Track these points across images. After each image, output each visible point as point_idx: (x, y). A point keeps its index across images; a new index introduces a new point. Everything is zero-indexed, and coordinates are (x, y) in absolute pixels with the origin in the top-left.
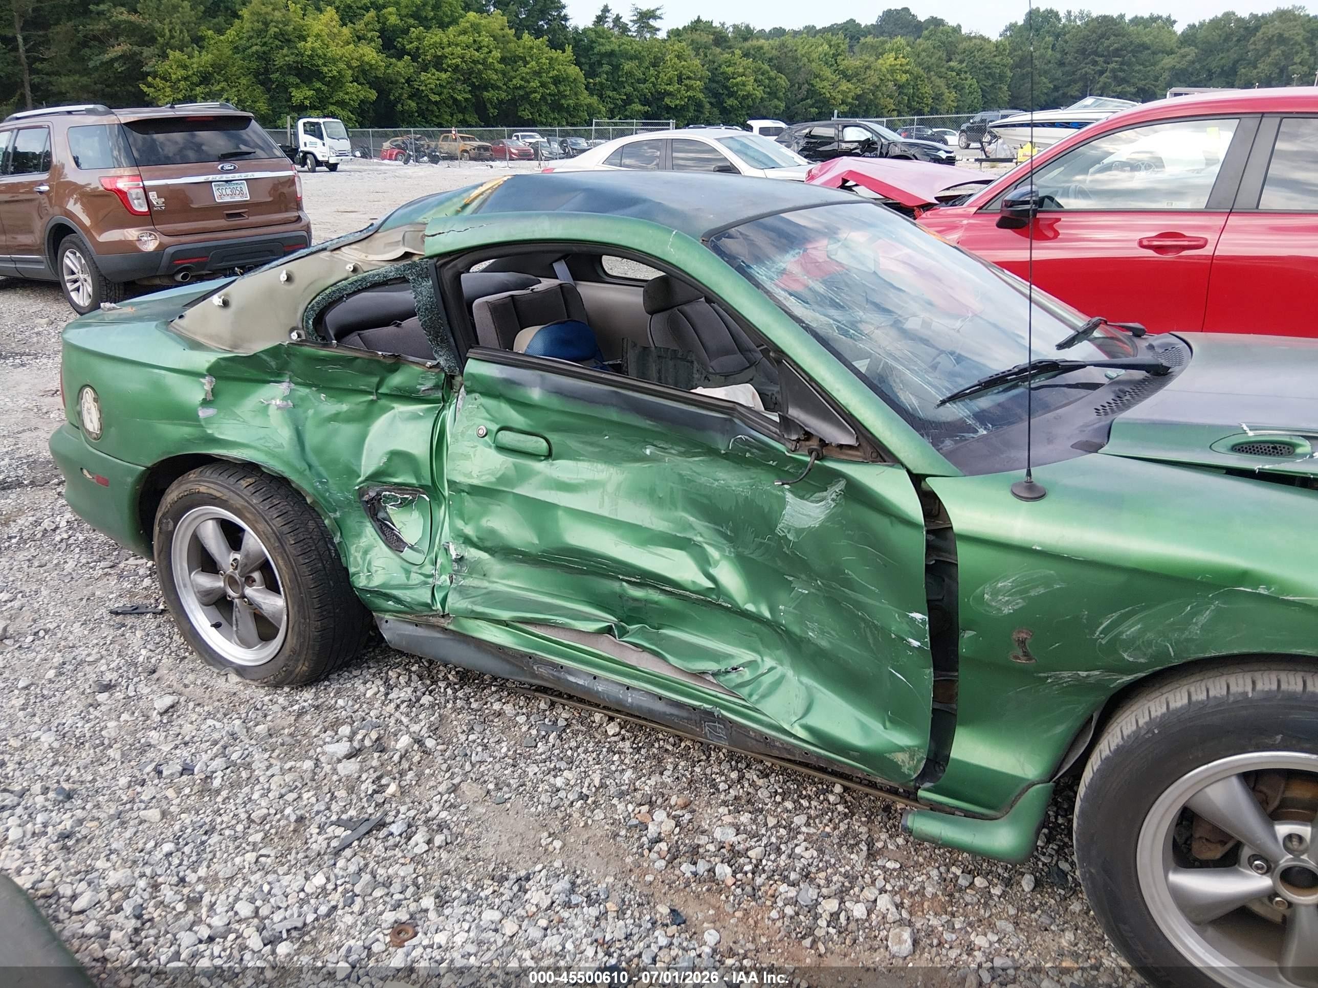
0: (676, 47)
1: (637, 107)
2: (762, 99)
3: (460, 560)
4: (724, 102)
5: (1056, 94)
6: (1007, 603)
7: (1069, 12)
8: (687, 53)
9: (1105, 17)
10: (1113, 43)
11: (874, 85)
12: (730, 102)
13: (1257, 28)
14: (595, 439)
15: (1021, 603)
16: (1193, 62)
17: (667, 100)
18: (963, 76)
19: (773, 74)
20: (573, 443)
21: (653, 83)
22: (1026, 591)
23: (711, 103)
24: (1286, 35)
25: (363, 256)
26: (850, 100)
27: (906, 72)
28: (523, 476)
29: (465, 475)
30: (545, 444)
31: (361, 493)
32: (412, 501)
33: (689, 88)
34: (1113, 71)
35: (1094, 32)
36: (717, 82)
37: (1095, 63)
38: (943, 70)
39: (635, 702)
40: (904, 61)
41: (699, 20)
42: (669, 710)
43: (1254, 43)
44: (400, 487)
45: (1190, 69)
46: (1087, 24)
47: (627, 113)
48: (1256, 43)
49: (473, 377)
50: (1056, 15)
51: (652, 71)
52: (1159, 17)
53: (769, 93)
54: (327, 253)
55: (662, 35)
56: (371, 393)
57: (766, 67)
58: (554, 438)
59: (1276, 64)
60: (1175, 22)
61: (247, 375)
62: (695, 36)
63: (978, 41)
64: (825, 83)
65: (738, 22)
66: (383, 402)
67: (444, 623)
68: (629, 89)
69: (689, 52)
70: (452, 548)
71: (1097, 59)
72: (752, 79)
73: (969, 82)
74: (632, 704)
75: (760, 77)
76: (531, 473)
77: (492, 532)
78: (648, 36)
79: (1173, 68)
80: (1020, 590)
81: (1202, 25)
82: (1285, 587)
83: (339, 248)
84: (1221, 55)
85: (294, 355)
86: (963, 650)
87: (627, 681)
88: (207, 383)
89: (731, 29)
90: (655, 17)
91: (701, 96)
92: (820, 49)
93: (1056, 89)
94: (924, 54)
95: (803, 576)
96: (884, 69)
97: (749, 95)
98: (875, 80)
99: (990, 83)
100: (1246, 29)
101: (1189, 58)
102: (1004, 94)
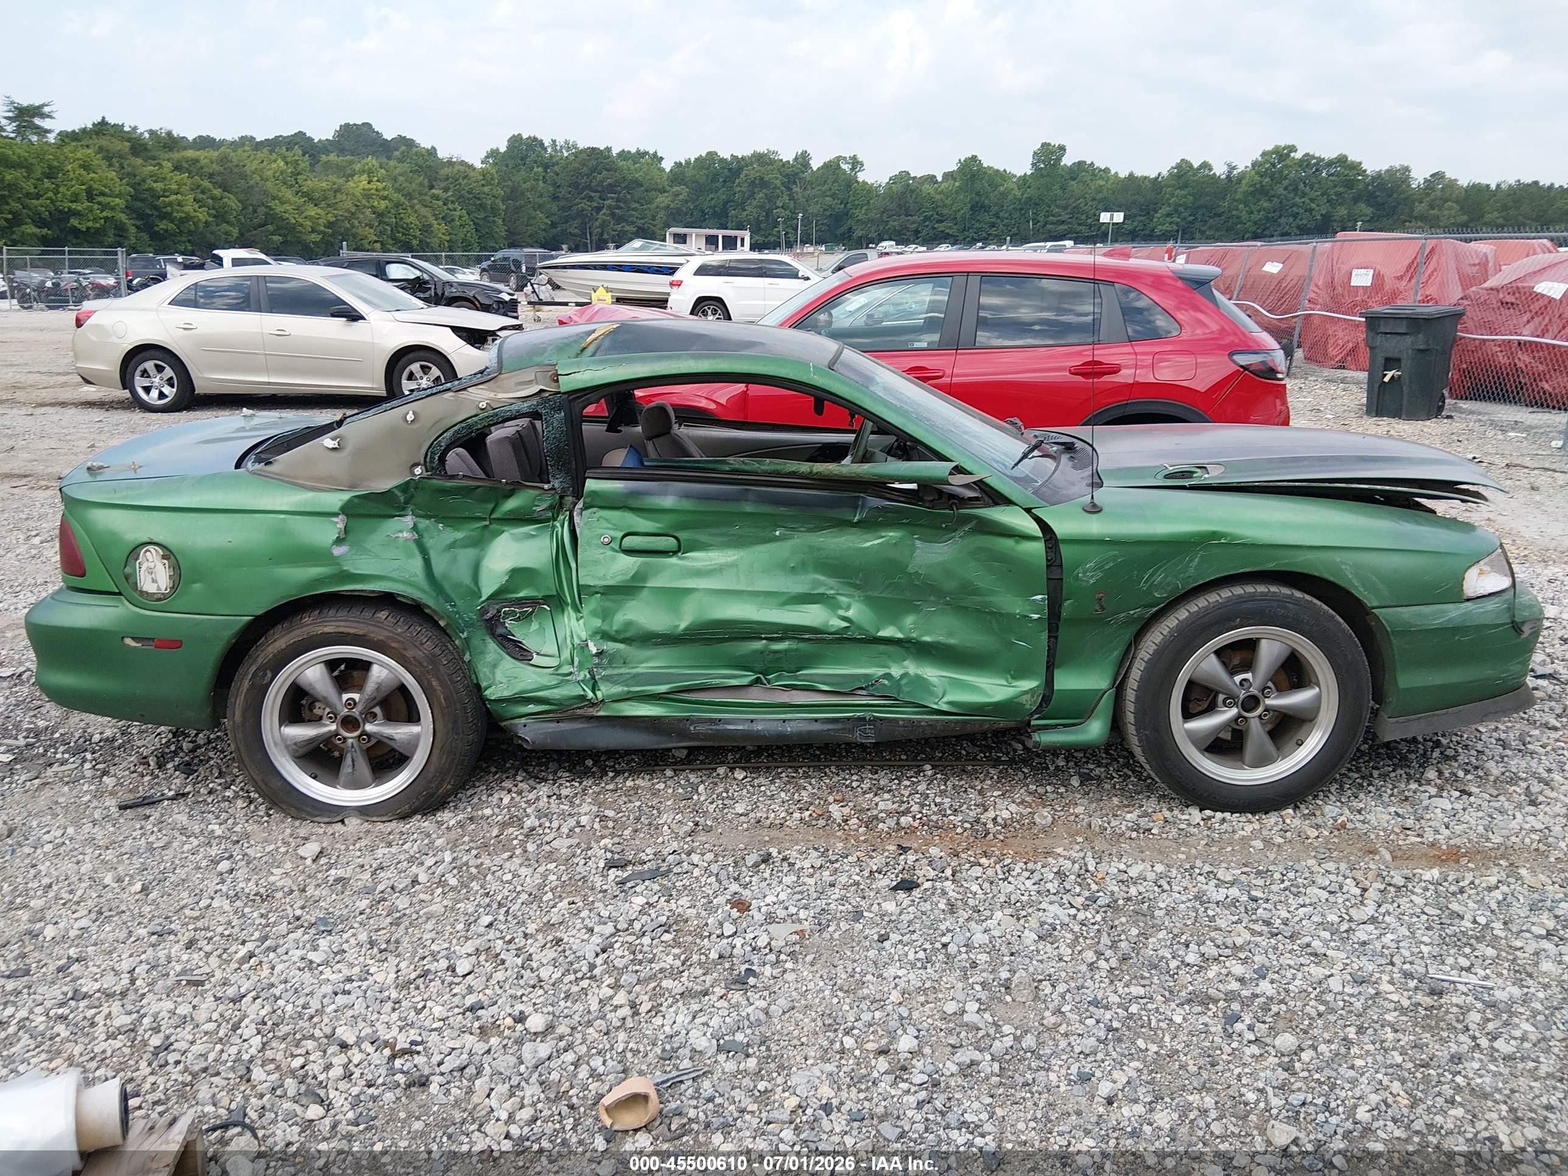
0: (79, 155)
1: (30, 229)
2: (206, 222)
3: (600, 654)
4: (153, 225)
5: (555, 231)
6: (1092, 576)
7: (554, 141)
8: (96, 162)
9: (593, 149)
10: (605, 178)
11: (348, 211)
12: (163, 225)
13: (739, 170)
14: (724, 530)
15: (1101, 574)
16: (687, 202)
17: (74, 222)
18: (450, 206)
19: (217, 192)
20: (702, 537)
21: (50, 198)
22: (1103, 566)
23: (137, 227)
24: (766, 178)
25: (492, 395)
26: (322, 228)
27: (385, 198)
28: (657, 571)
29: (599, 579)
30: (675, 541)
31: (483, 611)
32: (532, 612)
33: (104, 207)
34: (609, 207)
35: (584, 165)
36: (143, 200)
37: (591, 199)
38: (427, 198)
39: (794, 730)
40: (380, 185)
41: (103, 123)
42: (826, 727)
43: (739, 185)
44: (520, 602)
45: (684, 209)
46: (576, 155)
47: (14, 237)
48: (740, 187)
49: (594, 493)
50: (541, 143)
51: (47, 184)
52: (647, 153)
53: (215, 216)
54: (451, 394)
55: (51, 138)
56: (484, 519)
57: (206, 184)
58: (683, 535)
59: (762, 207)
60: (662, 158)
61: (375, 511)
62: (104, 142)
63: (462, 168)
64: (287, 207)
65: (155, 127)
66: (494, 526)
67: (593, 712)
68: (16, 206)
69: (97, 161)
70: (591, 644)
71: (593, 194)
72: (191, 197)
73: (458, 213)
74: (791, 732)
75: (201, 196)
76: (664, 567)
77: (628, 624)
78: (34, 138)
79: (668, 207)
80: (1099, 567)
81: (688, 162)
82: (1235, 537)
83: (465, 389)
84: (711, 196)
85: (423, 489)
86: (1064, 614)
87: (783, 716)
88: (340, 522)
89: (147, 135)
90: (43, 116)
91: (123, 217)
92: (274, 166)
93: (554, 225)
94: (401, 178)
95: (932, 598)
96: (358, 194)
97: (187, 218)
98: (349, 204)
99: (482, 215)
100: (730, 170)
101: (681, 197)
102: (501, 230)
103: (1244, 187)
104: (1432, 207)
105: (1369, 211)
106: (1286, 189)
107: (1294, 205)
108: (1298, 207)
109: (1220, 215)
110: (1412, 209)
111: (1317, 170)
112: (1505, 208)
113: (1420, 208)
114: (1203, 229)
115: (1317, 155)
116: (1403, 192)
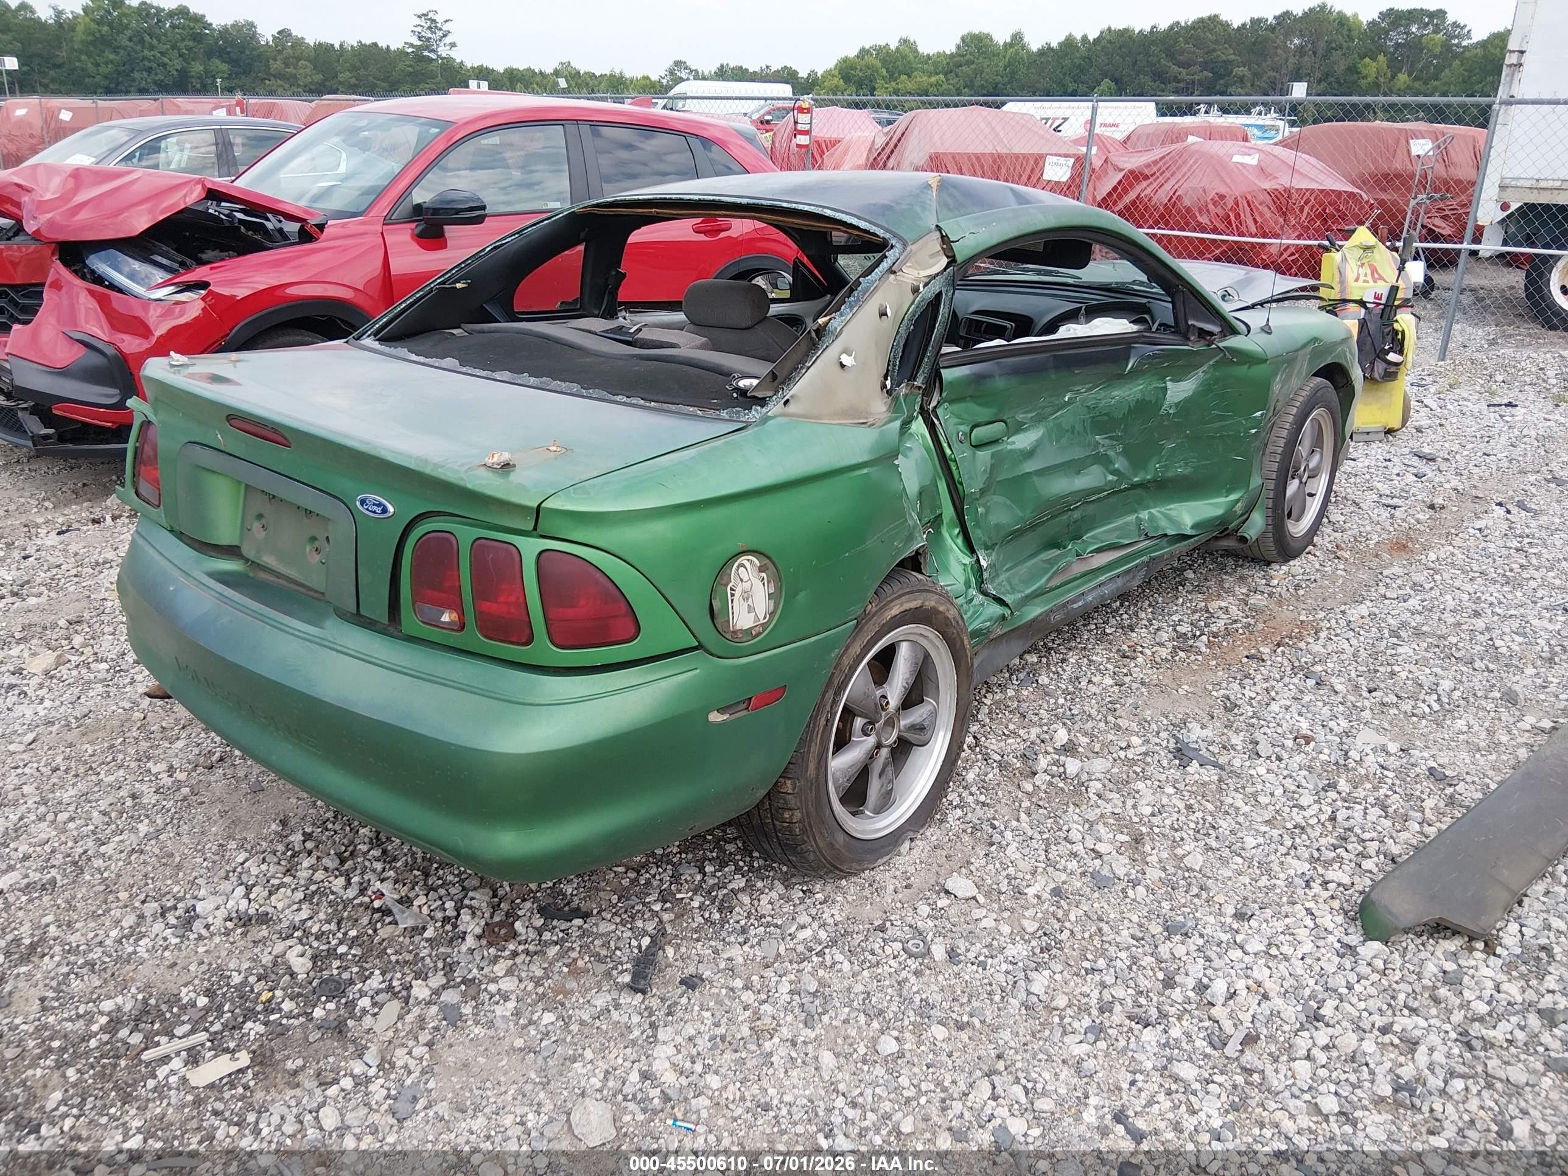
3: (988, 567)
14: (1034, 405)
20: (1019, 416)
28: (1001, 461)
30: (1004, 426)
70: (981, 559)
87: (1098, 581)
95: (1174, 435)
103: (80, 35)
104: (287, 65)
105: (225, 67)
106: (130, 40)
107: (144, 58)
108: (149, 61)
109: (59, 66)
110: (268, 66)
111: (159, 21)
112: (354, 68)
113: (276, 66)
114: (46, 81)
115: (155, 4)
116: (254, 49)
